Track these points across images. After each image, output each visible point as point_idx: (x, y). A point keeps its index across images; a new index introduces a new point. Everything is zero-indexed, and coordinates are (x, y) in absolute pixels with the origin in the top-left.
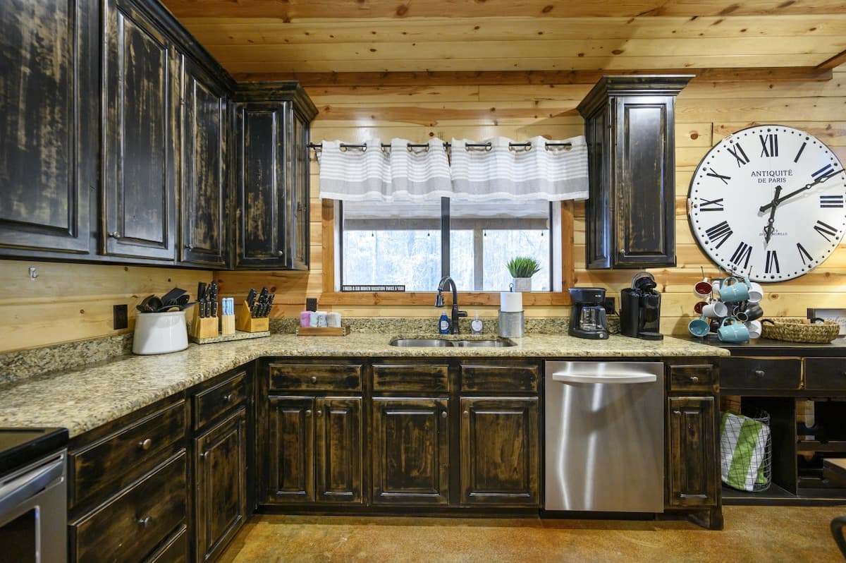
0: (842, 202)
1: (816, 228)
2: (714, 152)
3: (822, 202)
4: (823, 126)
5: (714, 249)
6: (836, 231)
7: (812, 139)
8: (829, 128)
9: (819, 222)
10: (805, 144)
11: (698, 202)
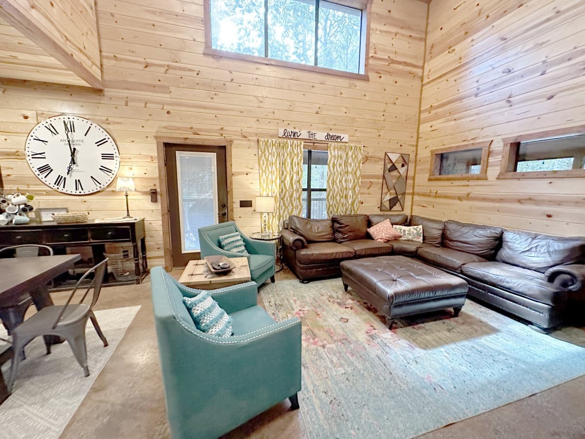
0: (113, 157)
1: (100, 169)
2: (37, 127)
3: (102, 157)
4: (104, 118)
5: (44, 178)
6: (112, 171)
7: (94, 125)
8: (107, 120)
9: (101, 166)
10: (90, 127)
11: (30, 154)
